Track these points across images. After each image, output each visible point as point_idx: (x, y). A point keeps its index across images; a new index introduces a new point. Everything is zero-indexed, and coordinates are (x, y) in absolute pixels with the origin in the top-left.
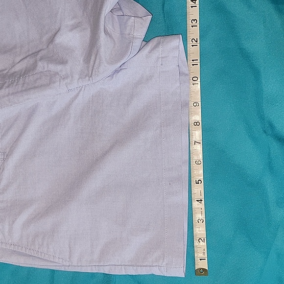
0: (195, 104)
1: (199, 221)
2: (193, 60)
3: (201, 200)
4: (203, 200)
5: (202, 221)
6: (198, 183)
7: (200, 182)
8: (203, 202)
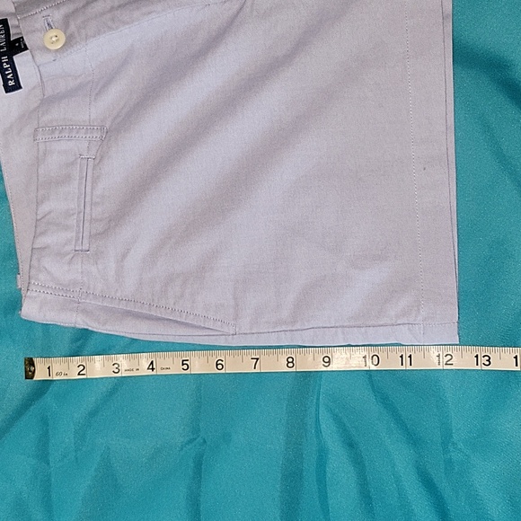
0: (326, 360)
1: (116, 366)
2: (410, 357)
3: (153, 369)
4: (154, 373)
5: (117, 371)
6: (183, 364)
7: (185, 367)
8: (150, 372)
